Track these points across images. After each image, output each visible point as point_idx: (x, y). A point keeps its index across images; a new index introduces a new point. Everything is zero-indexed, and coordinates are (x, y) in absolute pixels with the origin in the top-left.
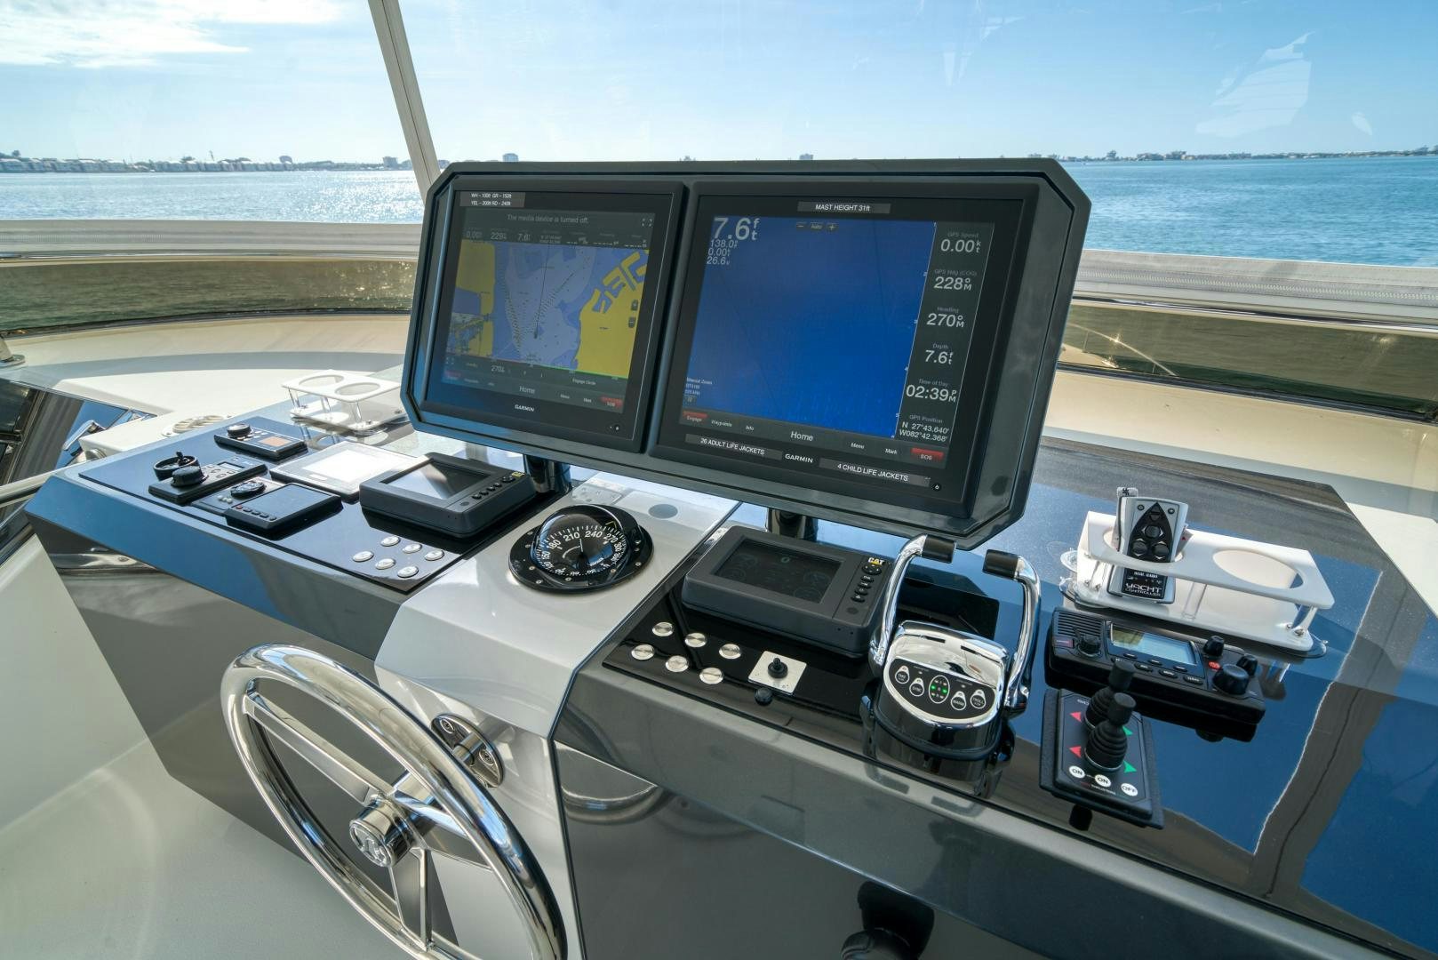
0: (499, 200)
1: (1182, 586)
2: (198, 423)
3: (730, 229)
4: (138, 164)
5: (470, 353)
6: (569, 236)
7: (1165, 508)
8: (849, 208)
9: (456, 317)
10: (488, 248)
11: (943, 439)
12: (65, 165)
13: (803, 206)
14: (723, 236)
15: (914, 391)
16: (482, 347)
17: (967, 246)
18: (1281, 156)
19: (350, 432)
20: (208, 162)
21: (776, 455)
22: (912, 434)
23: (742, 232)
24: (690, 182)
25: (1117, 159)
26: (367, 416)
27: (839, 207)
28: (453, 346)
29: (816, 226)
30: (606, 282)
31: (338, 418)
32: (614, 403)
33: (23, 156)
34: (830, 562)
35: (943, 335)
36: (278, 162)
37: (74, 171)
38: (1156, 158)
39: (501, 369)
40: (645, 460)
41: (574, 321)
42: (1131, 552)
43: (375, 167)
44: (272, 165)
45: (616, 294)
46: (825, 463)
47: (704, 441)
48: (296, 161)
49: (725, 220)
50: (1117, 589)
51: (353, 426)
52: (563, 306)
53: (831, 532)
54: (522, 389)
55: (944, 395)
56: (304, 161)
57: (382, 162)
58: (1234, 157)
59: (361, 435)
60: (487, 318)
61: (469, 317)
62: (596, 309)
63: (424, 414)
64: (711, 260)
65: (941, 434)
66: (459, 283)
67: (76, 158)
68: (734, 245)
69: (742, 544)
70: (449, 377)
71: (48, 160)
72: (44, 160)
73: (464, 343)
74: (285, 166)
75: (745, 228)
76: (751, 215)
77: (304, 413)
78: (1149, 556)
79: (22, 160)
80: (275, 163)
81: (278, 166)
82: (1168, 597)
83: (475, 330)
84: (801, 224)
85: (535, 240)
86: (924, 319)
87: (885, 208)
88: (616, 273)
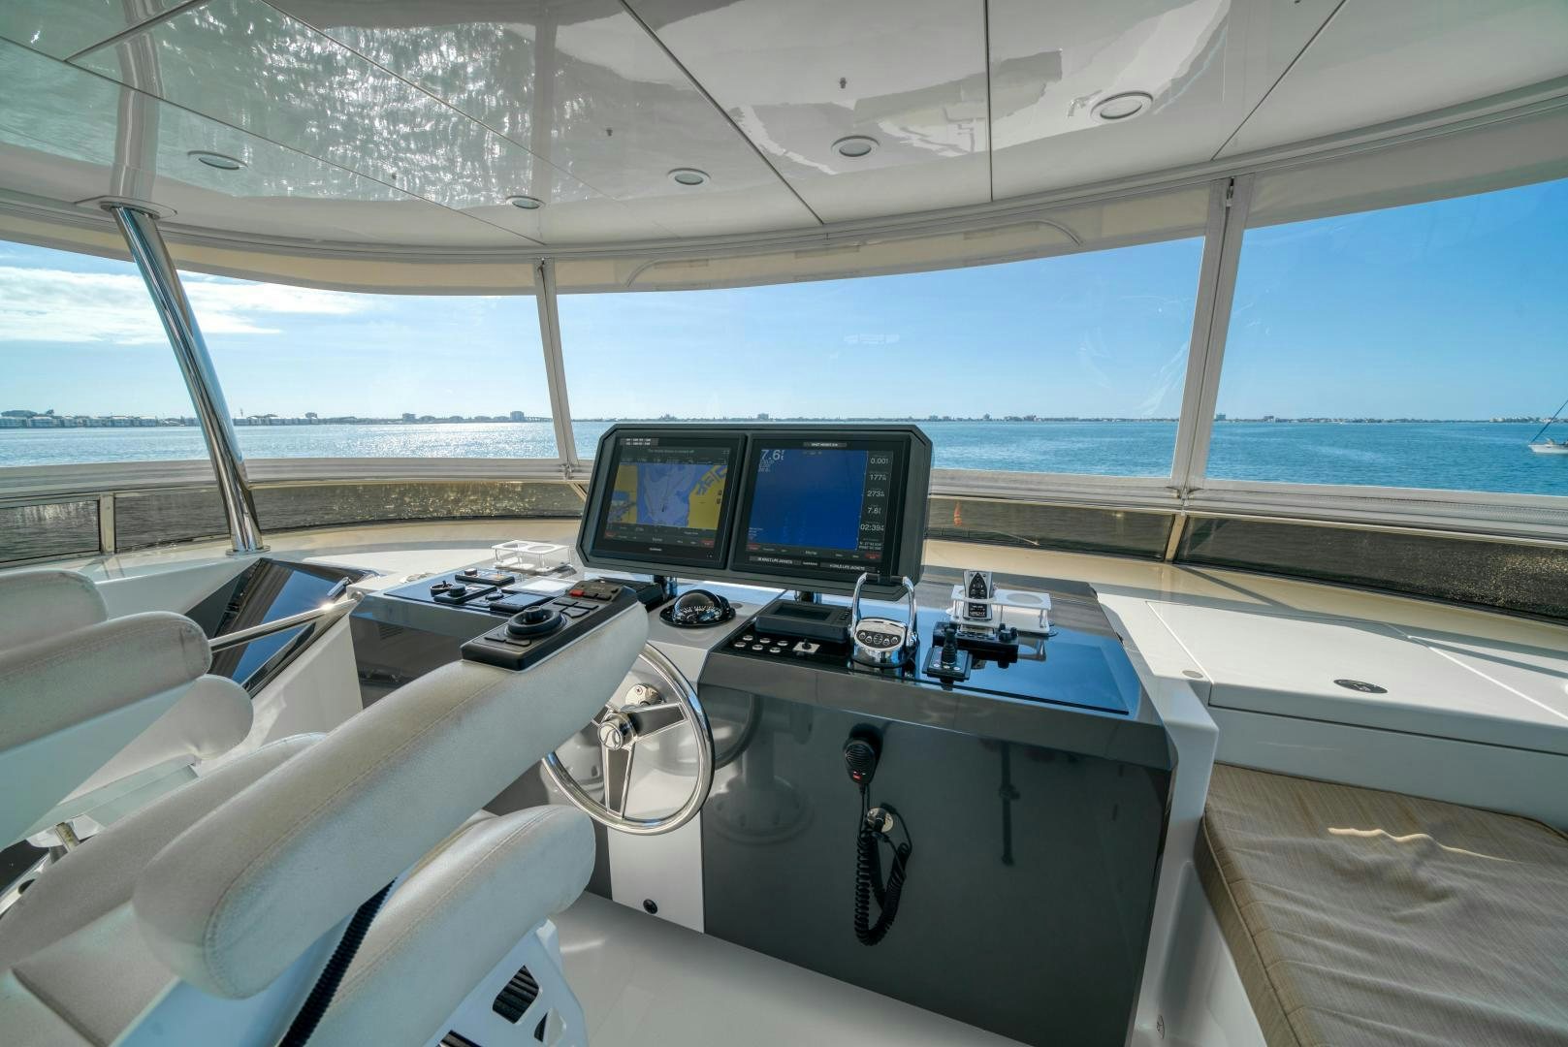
0: (643, 442)
1: (994, 608)
2: (422, 576)
3: (770, 455)
4: (169, 420)
5: (623, 521)
6: (683, 460)
7: (981, 574)
8: (827, 445)
9: (614, 503)
10: (633, 468)
11: (879, 549)
12: (97, 421)
13: (805, 444)
14: (767, 458)
15: (864, 527)
16: (631, 518)
17: (882, 461)
18: (1097, 420)
19: (536, 574)
20: (238, 418)
21: (798, 563)
22: (865, 548)
23: (776, 456)
24: (749, 434)
25: (991, 420)
26: (548, 564)
27: (823, 445)
28: (612, 519)
29: (813, 453)
30: (703, 479)
31: (527, 566)
32: (709, 543)
33: (55, 414)
34: (824, 613)
35: (876, 501)
36: (305, 417)
37: (105, 426)
38: (1017, 419)
39: (641, 530)
40: (728, 572)
41: (686, 500)
42: (971, 596)
43: (394, 422)
44: (299, 420)
45: (709, 485)
46: (823, 565)
47: (760, 559)
48: (320, 417)
49: (767, 451)
50: (967, 615)
51: (538, 570)
52: (678, 494)
53: (827, 599)
54: (654, 539)
55: (878, 528)
56: (328, 417)
57: (401, 417)
58: (1068, 420)
59: (544, 574)
60: (633, 504)
61: (622, 503)
62: (698, 493)
63: (590, 558)
64: (761, 470)
65: (879, 546)
66: (616, 488)
67: (109, 415)
68: (772, 462)
69: (781, 608)
70: (609, 535)
71: (81, 417)
72: (77, 417)
73: (618, 517)
74: (311, 420)
75: (778, 455)
76: (780, 448)
77: (503, 565)
78: (978, 596)
79: (57, 418)
80: (301, 418)
81: (304, 421)
82: (989, 617)
83: (625, 509)
84: (805, 452)
85: (664, 461)
86: (866, 494)
87: (845, 445)
88: (709, 474)
